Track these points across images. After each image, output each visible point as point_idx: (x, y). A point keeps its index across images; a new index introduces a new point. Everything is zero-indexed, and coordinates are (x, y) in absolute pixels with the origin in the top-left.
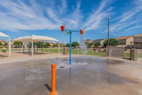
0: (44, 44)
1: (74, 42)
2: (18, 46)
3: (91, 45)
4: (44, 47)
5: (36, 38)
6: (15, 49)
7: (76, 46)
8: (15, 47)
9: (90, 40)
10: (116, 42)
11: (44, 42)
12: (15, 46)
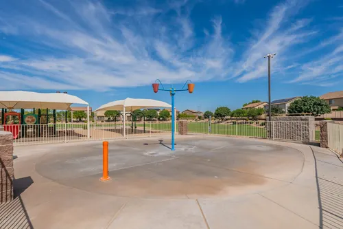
0: (158, 112)
1: (221, 108)
2: (112, 118)
3: (260, 114)
4: (159, 120)
5: (131, 102)
6: (108, 123)
7: (224, 116)
8: (106, 121)
9: (259, 101)
10: (319, 105)
11: (158, 110)
12: (106, 119)
